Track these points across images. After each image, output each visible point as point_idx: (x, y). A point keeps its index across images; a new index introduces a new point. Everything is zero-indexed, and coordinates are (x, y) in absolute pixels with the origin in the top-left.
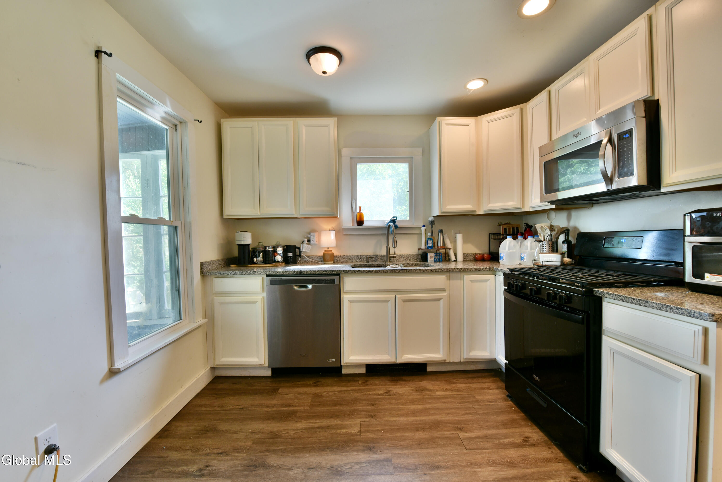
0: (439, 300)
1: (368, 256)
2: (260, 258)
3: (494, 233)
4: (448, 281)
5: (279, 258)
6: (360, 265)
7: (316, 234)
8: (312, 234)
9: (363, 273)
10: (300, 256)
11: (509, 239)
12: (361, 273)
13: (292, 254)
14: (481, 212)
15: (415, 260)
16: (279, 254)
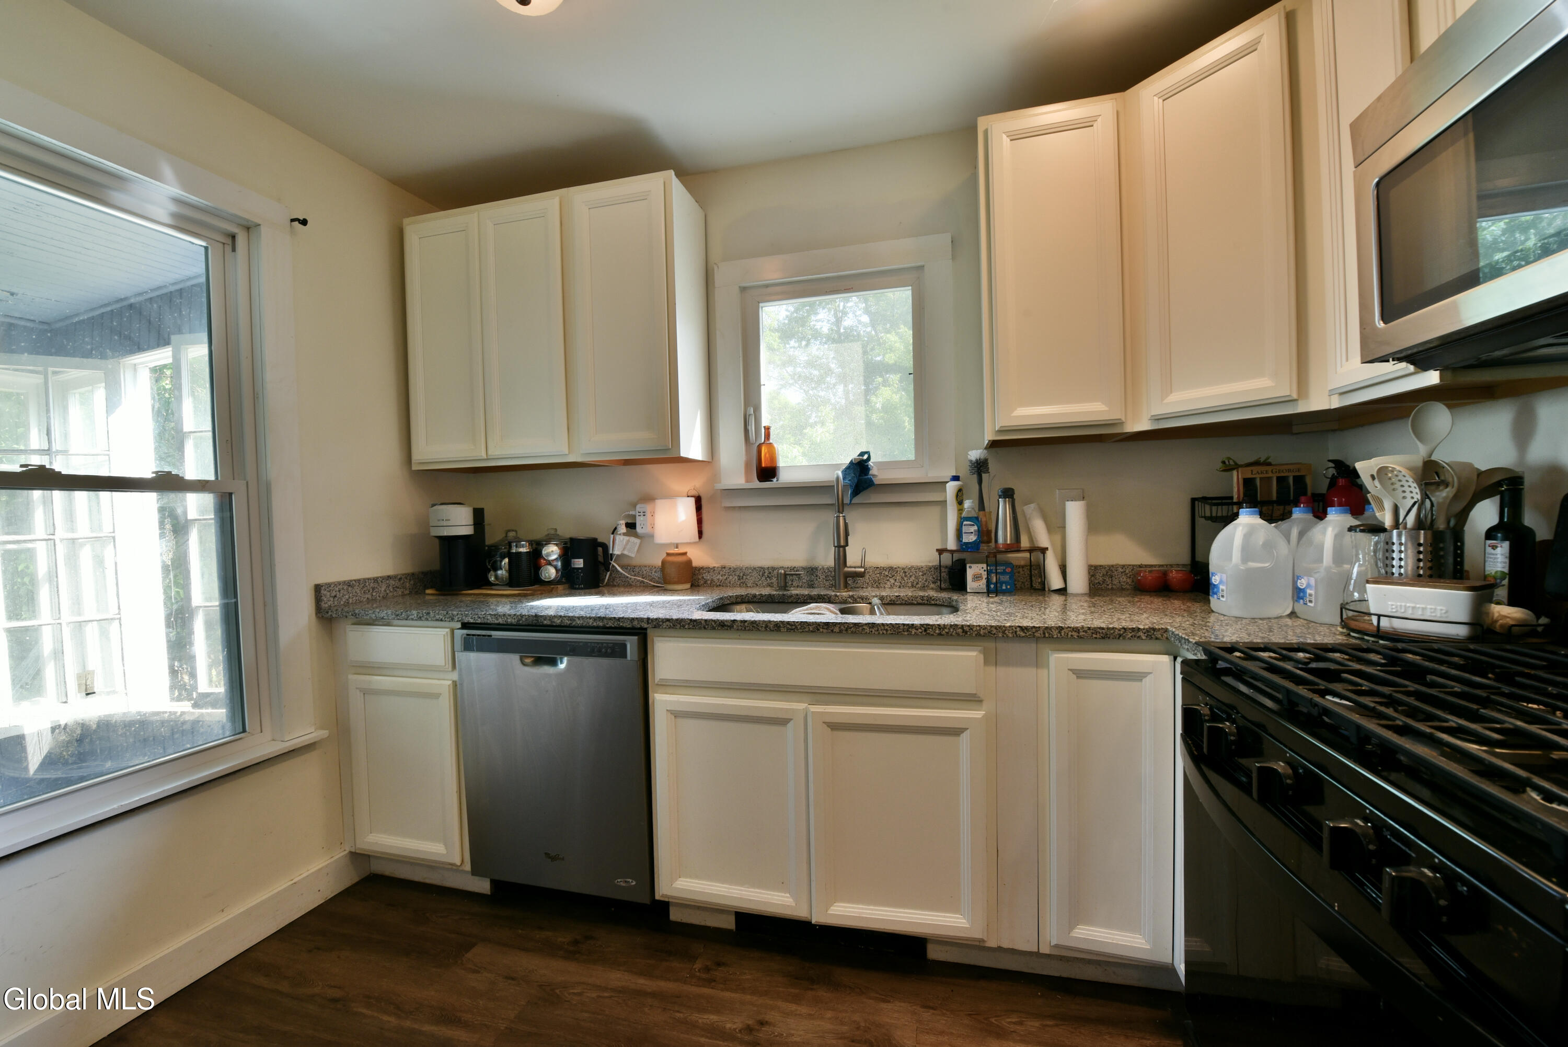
0: (956, 732)
1: (783, 572)
2: (502, 573)
3: (1208, 496)
4: (992, 669)
5: (550, 573)
6: (755, 596)
7: (648, 508)
8: (639, 507)
9: (705, 628)
10: (607, 566)
11: (1247, 520)
12: (700, 628)
13: (581, 561)
14: (1143, 425)
15: (932, 585)
16: (549, 563)
